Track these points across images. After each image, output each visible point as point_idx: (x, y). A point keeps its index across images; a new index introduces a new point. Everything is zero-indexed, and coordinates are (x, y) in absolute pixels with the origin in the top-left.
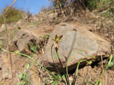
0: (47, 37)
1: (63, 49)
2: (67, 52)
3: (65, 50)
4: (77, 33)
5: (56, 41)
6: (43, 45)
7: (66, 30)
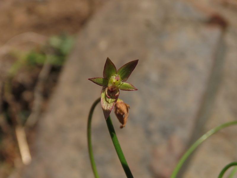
0: (50, 60)
1: (148, 133)
2: (170, 148)
3: (157, 137)
4: (229, 39)
5: (110, 85)
6: (27, 107)
7: (166, 20)
